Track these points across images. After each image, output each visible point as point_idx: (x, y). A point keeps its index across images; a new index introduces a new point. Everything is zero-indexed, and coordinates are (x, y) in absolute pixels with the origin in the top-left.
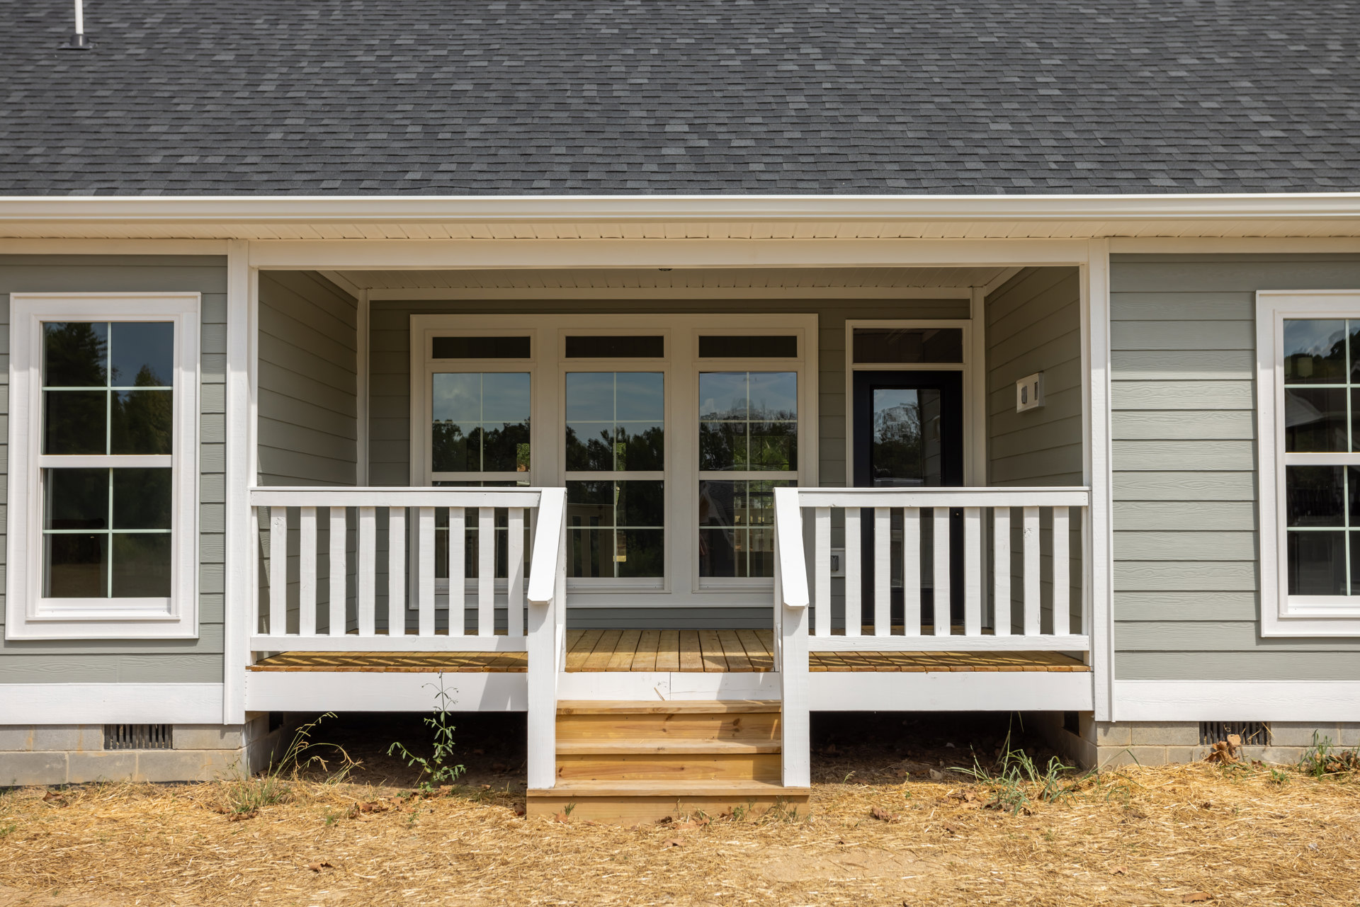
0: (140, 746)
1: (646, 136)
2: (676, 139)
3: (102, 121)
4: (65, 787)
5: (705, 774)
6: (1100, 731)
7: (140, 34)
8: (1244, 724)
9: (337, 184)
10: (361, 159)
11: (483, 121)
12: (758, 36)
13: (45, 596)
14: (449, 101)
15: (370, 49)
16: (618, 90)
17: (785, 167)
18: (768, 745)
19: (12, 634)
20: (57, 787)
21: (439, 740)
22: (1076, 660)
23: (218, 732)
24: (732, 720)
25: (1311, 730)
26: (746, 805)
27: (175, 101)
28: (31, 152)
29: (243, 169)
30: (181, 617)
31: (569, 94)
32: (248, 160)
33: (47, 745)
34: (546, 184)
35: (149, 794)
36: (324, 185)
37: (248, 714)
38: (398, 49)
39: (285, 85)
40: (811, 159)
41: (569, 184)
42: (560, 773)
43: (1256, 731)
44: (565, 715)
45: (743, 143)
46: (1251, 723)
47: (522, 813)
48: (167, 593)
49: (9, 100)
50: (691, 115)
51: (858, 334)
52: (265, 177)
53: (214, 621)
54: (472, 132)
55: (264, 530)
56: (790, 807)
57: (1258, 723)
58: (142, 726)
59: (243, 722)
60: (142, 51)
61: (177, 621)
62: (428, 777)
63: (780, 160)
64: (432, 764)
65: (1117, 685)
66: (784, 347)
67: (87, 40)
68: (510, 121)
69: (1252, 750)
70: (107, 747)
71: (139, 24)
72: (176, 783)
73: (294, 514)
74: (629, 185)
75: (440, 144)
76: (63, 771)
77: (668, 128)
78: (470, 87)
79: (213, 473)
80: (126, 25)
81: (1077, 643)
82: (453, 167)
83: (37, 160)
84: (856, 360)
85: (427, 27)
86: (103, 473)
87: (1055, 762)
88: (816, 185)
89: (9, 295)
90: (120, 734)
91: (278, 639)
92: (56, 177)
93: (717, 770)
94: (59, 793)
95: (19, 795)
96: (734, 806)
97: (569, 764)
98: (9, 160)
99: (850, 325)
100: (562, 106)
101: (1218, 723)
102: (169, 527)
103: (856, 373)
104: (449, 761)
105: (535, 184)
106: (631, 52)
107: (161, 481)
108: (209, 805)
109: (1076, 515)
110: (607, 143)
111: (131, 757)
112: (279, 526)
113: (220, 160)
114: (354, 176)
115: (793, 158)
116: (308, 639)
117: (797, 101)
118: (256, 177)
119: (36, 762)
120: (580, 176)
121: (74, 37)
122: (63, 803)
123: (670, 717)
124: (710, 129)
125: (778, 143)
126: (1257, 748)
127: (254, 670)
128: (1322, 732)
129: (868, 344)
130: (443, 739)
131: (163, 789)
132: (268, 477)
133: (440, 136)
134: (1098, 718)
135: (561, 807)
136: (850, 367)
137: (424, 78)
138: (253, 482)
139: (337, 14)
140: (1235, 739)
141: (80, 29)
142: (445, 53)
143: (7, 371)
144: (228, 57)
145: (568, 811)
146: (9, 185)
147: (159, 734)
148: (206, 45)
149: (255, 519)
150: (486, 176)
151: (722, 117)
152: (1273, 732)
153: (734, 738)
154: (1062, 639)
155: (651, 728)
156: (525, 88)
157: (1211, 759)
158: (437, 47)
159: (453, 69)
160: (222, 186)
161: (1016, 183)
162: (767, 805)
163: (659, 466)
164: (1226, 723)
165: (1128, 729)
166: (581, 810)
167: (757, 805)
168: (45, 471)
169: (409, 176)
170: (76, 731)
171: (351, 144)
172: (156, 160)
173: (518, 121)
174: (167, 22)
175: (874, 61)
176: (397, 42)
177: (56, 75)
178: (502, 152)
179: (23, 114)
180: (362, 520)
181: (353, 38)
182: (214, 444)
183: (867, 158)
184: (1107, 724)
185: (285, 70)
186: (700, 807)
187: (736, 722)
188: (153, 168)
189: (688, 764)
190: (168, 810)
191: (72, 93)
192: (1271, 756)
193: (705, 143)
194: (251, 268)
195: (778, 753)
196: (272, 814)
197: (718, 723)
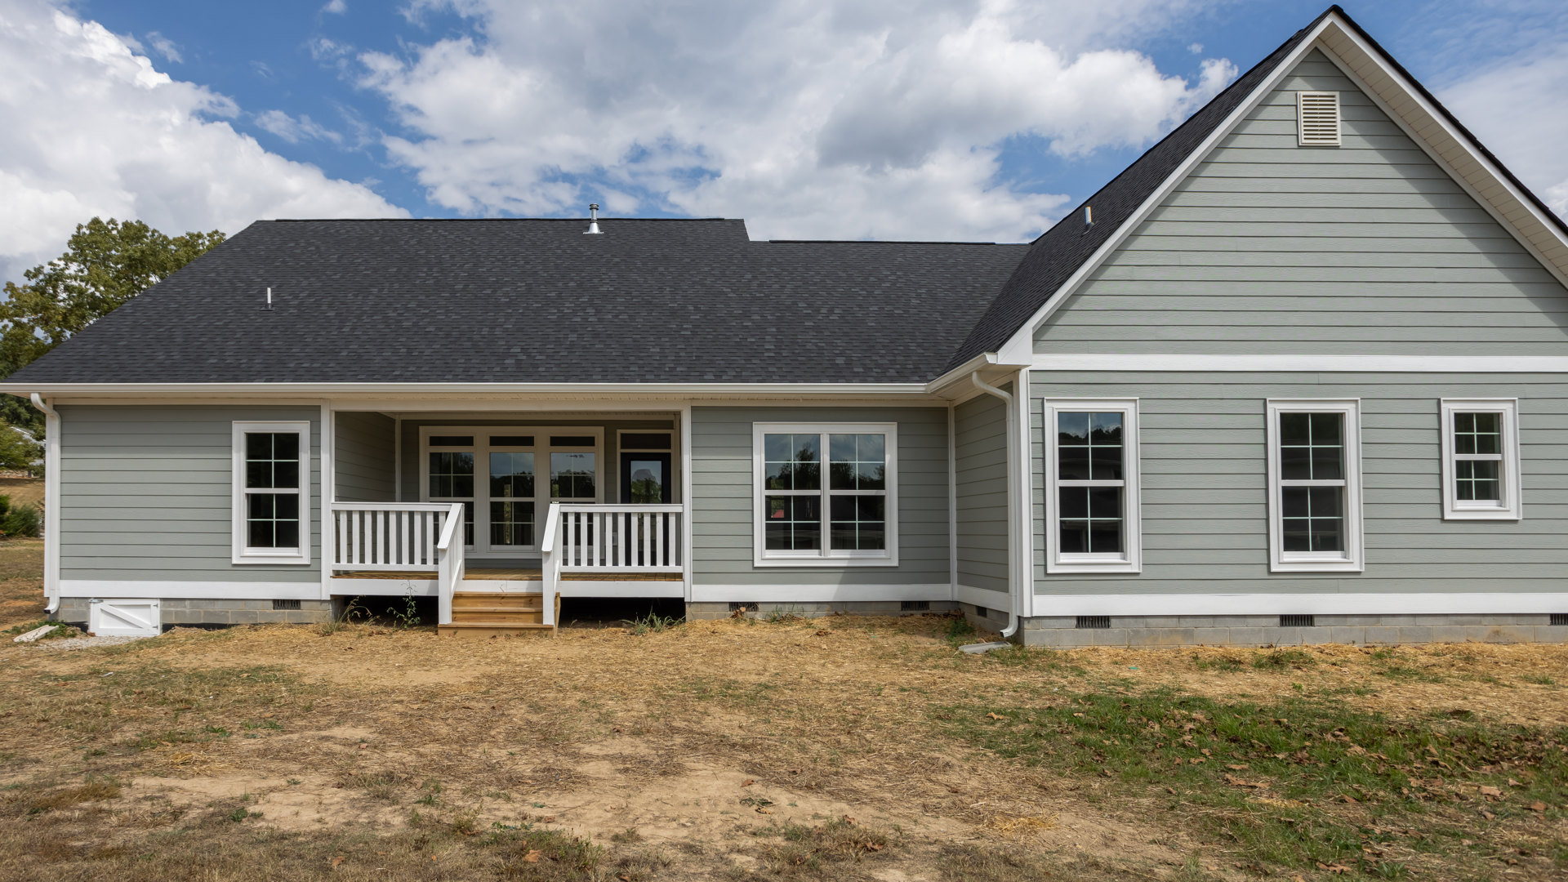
0: (288, 609)
1: (501, 354)
2: (514, 355)
3: (272, 347)
4: (257, 624)
5: (515, 620)
6: (687, 606)
7: (296, 302)
8: (748, 603)
9: (363, 377)
10: (377, 365)
11: (433, 347)
12: (571, 302)
13: (248, 546)
14: (423, 336)
15: (396, 309)
16: (498, 332)
17: (554, 369)
18: (538, 609)
19: (235, 561)
20: (254, 624)
21: (409, 607)
22: (678, 576)
23: (319, 603)
24: (529, 599)
25: (775, 605)
26: (527, 631)
27: (306, 336)
28: (242, 362)
29: (327, 369)
30: (303, 555)
31: (475, 333)
32: (330, 365)
33: (250, 607)
34: (450, 377)
35: (291, 627)
36: (359, 377)
37: (332, 596)
38: (407, 309)
39: (353, 329)
40: (566, 366)
41: (460, 377)
42: (454, 619)
43: (752, 606)
44: (457, 597)
45: (541, 357)
46: (751, 603)
47: (437, 634)
48: (297, 546)
49: (236, 337)
50: (523, 344)
51: (622, 435)
52: (335, 373)
53: (316, 557)
54: (428, 352)
55: (337, 521)
56: (545, 633)
57: (754, 603)
58: (288, 600)
59: (329, 599)
60: (295, 311)
61: (301, 557)
62: (406, 622)
63: (552, 366)
64: (408, 618)
65: (694, 587)
66: (589, 441)
67: (272, 306)
68: (445, 347)
69: (750, 614)
70: (274, 608)
71: (296, 297)
72: (302, 624)
73: (350, 513)
74: (486, 377)
75: (412, 358)
76: (256, 618)
77: (512, 350)
78: (433, 330)
79: (316, 496)
80: (290, 297)
81: (678, 569)
82: (414, 369)
83: (244, 366)
84: (622, 447)
85: (424, 298)
86: (271, 495)
87: (668, 618)
88: (563, 378)
89: (231, 422)
90: (279, 603)
91: (344, 565)
92: (251, 373)
93: (519, 619)
94: (254, 626)
95: (238, 627)
96: (522, 632)
97: (459, 615)
98: (232, 365)
99: (619, 432)
100: (470, 339)
101: (737, 603)
102: (298, 518)
103: (622, 454)
104: (414, 616)
105: (446, 377)
106: (510, 311)
107: (294, 499)
108: (314, 631)
109: (679, 516)
110: (483, 358)
111: (284, 613)
112: (343, 518)
113: (318, 365)
114: (371, 373)
115: (558, 365)
116: (356, 565)
117: (573, 337)
118: (332, 374)
119: (245, 614)
120: (466, 373)
121: (267, 305)
122: (256, 630)
123: (503, 598)
124: (529, 351)
125: (555, 358)
126: (754, 613)
127: (333, 577)
128: (779, 606)
129: (627, 441)
130: (411, 607)
131: (296, 626)
132: (340, 497)
133: (414, 354)
134: (686, 600)
135: (452, 631)
136: (619, 451)
137: (415, 324)
138: (333, 500)
139: (386, 291)
140: (743, 609)
141: (269, 301)
142: (427, 311)
143: (231, 453)
144: (331, 314)
145: (455, 633)
146: (231, 377)
147: (295, 604)
148: (324, 308)
149: (334, 516)
150: (427, 373)
151: (537, 345)
152: (759, 606)
153: (530, 607)
154: (672, 567)
155: (496, 602)
156: (457, 330)
157: (733, 617)
158: (426, 308)
159: (428, 320)
160: (316, 378)
161: (647, 377)
162: (536, 632)
163: (532, 495)
164: (740, 603)
165: (699, 605)
166: (460, 633)
167: (532, 632)
168: (248, 495)
169: (394, 373)
170: (262, 602)
171: (374, 358)
172: (292, 365)
173: (449, 347)
174: (309, 296)
175: (616, 316)
176: (409, 306)
177: (257, 324)
178: (438, 362)
179: (241, 343)
180: (378, 516)
181: (389, 304)
182: (316, 484)
183: (590, 365)
184: (690, 603)
185: (355, 321)
186: (508, 632)
187: (531, 600)
188: (290, 369)
189: (507, 616)
190: (296, 633)
191: (263, 333)
192: (758, 616)
193: (525, 357)
194: (331, 411)
195: (541, 612)
196: (338, 635)
197: (523, 600)
